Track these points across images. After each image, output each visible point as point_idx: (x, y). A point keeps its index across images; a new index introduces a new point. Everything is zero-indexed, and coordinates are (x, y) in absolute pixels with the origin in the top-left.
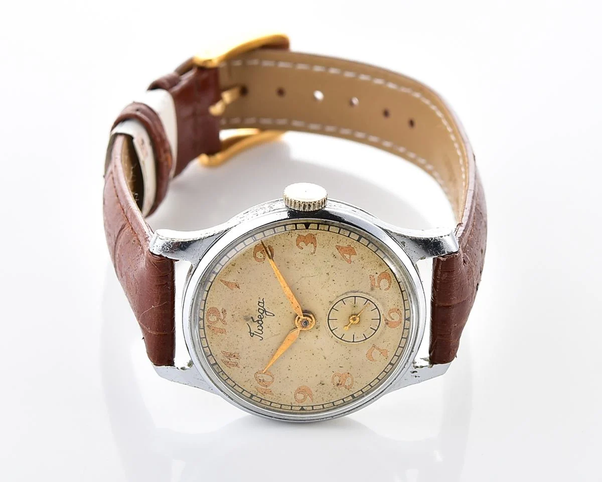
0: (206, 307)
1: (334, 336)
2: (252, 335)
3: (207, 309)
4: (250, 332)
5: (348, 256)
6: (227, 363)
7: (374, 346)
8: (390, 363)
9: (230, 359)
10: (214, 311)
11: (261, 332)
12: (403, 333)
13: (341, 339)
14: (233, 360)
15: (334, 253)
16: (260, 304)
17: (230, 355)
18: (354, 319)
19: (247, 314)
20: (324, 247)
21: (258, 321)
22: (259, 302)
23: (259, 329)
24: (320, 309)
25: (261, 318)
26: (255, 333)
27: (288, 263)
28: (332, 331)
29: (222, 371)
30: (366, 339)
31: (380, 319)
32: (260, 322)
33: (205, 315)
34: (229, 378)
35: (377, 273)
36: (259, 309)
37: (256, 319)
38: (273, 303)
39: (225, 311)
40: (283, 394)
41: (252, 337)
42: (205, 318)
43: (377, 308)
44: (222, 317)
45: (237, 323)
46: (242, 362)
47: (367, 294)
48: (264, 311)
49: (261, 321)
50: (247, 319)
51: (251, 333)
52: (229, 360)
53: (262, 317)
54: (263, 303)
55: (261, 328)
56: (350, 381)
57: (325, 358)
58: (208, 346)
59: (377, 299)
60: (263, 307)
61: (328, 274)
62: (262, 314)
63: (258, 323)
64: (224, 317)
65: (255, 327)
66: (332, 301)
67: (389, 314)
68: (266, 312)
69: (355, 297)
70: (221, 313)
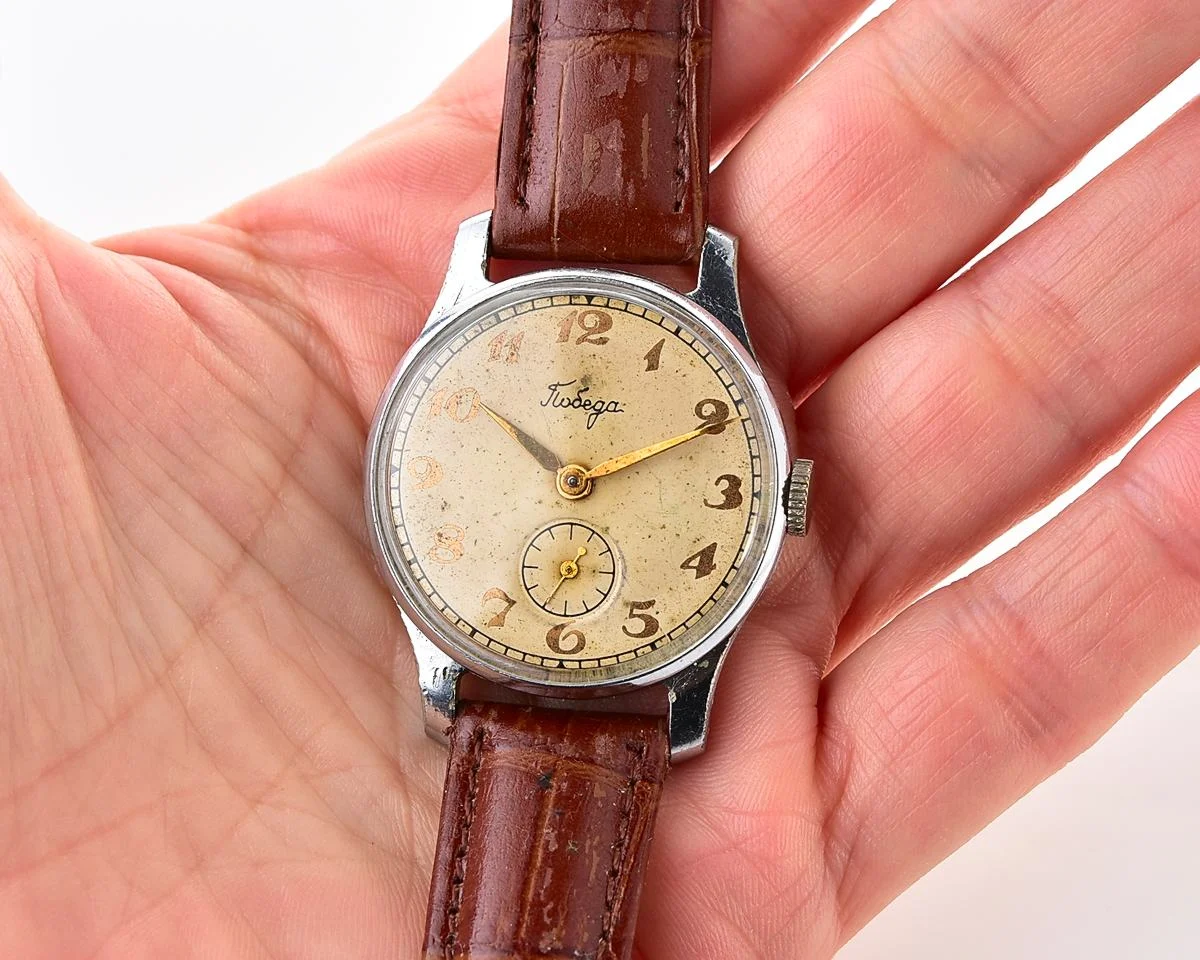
0: (613, 311)
1: (539, 532)
2: (553, 387)
3: (609, 312)
4: (559, 384)
5: (695, 563)
6: (499, 340)
7: (512, 603)
8: (475, 631)
9: (506, 346)
10: (606, 324)
11: (556, 404)
12: (533, 656)
13: (531, 544)
14: (506, 352)
15: (703, 540)
16: (613, 405)
17: (515, 349)
18: (570, 570)
19: (594, 381)
20: (717, 522)
21: (580, 400)
22: (616, 404)
23: (563, 400)
24: (595, 510)
25: (585, 405)
26: (556, 393)
27: (691, 458)
28: (549, 529)
29: (483, 331)
30: (528, 590)
31: (565, 615)
32: (577, 404)
33: (598, 308)
34: (468, 342)
35: (657, 613)
36: (603, 403)
37: (584, 398)
38: (614, 429)
39: (604, 342)
40: (430, 436)
41: (549, 387)
42: (591, 308)
43: (588, 611)
44: (591, 337)
45: (577, 363)
46: (499, 367)
47: (619, 594)
48: (599, 412)
49: (580, 405)
50: (585, 380)
51: (556, 386)
52: (504, 344)
53: (587, 407)
54: (614, 411)
55: (565, 403)
56: (447, 558)
57: (496, 515)
58: (534, 309)
59: (606, 612)
60: (607, 409)
61: (664, 527)
62: (593, 407)
63: (576, 400)
64: (591, 341)
65: (568, 393)
66: (610, 531)
67: (576, 632)
68: (597, 414)
69: (613, 573)
70: (599, 336)
